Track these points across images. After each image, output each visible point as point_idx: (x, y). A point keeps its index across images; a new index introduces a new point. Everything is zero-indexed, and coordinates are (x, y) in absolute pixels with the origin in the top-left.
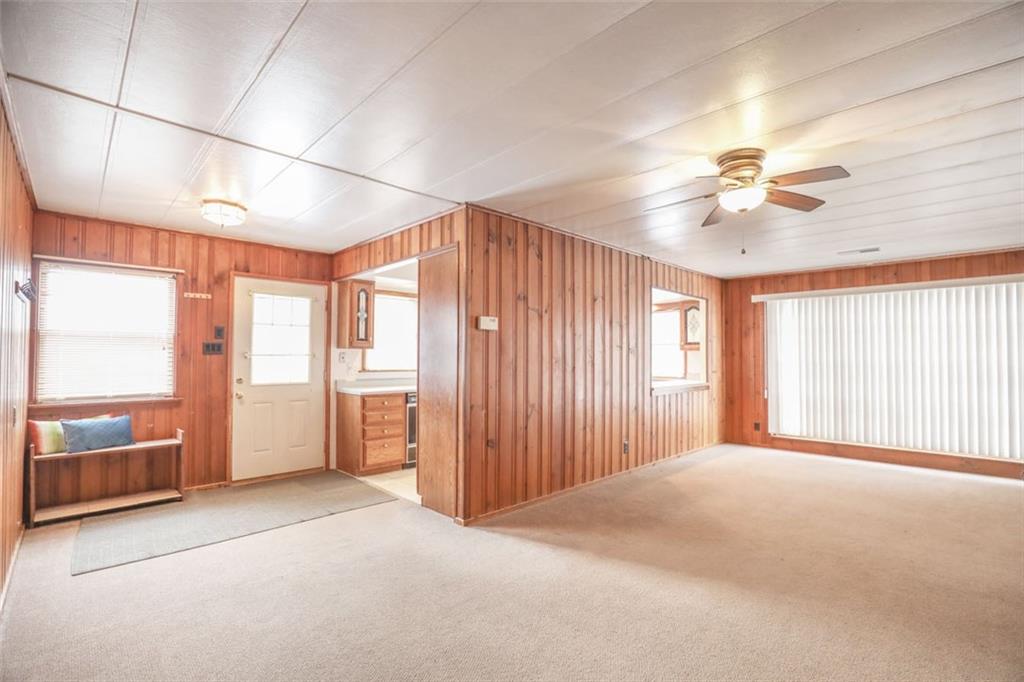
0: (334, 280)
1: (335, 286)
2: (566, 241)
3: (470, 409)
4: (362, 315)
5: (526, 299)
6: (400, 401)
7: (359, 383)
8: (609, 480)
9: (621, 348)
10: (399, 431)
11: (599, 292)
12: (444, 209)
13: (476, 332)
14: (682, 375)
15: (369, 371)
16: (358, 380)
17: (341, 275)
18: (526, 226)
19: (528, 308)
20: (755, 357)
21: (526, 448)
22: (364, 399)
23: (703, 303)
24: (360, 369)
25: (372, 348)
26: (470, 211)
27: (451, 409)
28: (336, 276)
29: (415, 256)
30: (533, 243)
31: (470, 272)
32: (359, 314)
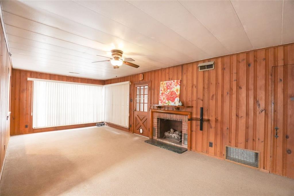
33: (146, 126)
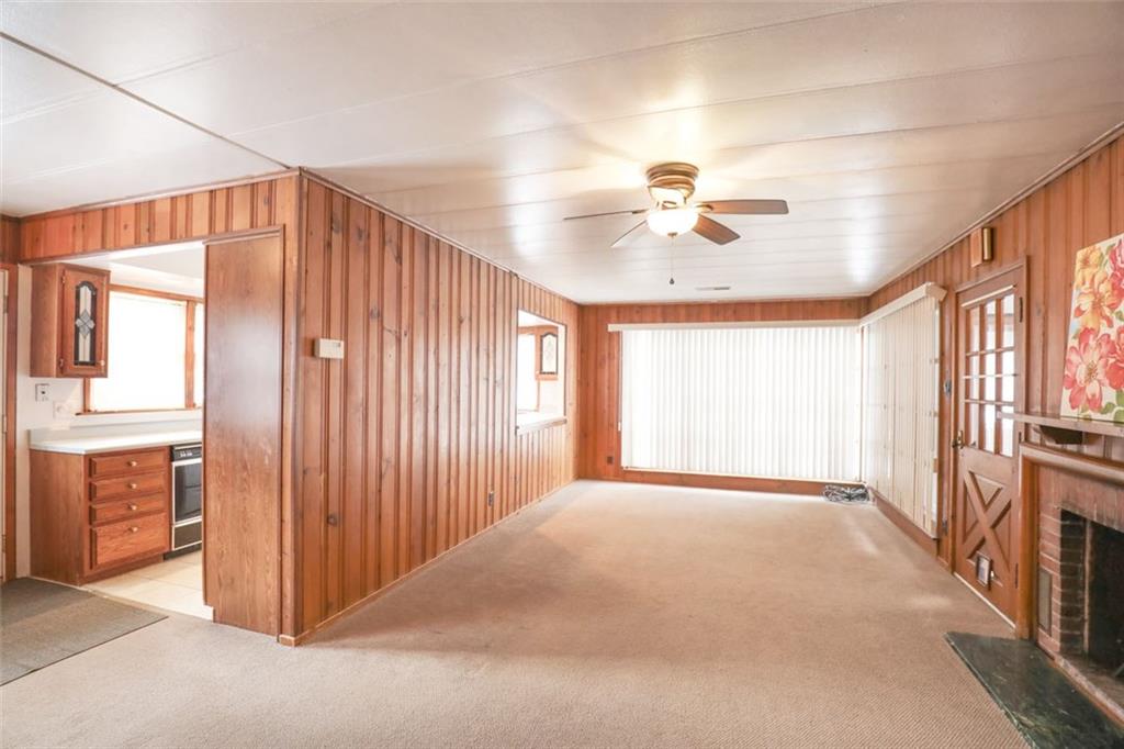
0: (23, 262)
1: (25, 274)
2: (430, 244)
3: (301, 474)
4: (85, 323)
5: (380, 315)
6: (160, 459)
7: (76, 433)
8: (475, 541)
9: (488, 380)
10: (159, 503)
11: (465, 312)
12: (259, 170)
13: (312, 362)
14: (534, 407)
15: (96, 412)
16: (72, 428)
17: (41, 254)
18: (382, 217)
19: (383, 328)
20: (609, 388)
21: (380, 517)
22: (91, 460)
23: (561, 329)
24: (80, 410)
25: (104, 375)
26: (305, 181)
27: (269, 475)
28: (28, 256)
29: (198, 238)
30: (391, 241)
31: (303, 273)
32: (79, 322)
33: (1006, 551)
